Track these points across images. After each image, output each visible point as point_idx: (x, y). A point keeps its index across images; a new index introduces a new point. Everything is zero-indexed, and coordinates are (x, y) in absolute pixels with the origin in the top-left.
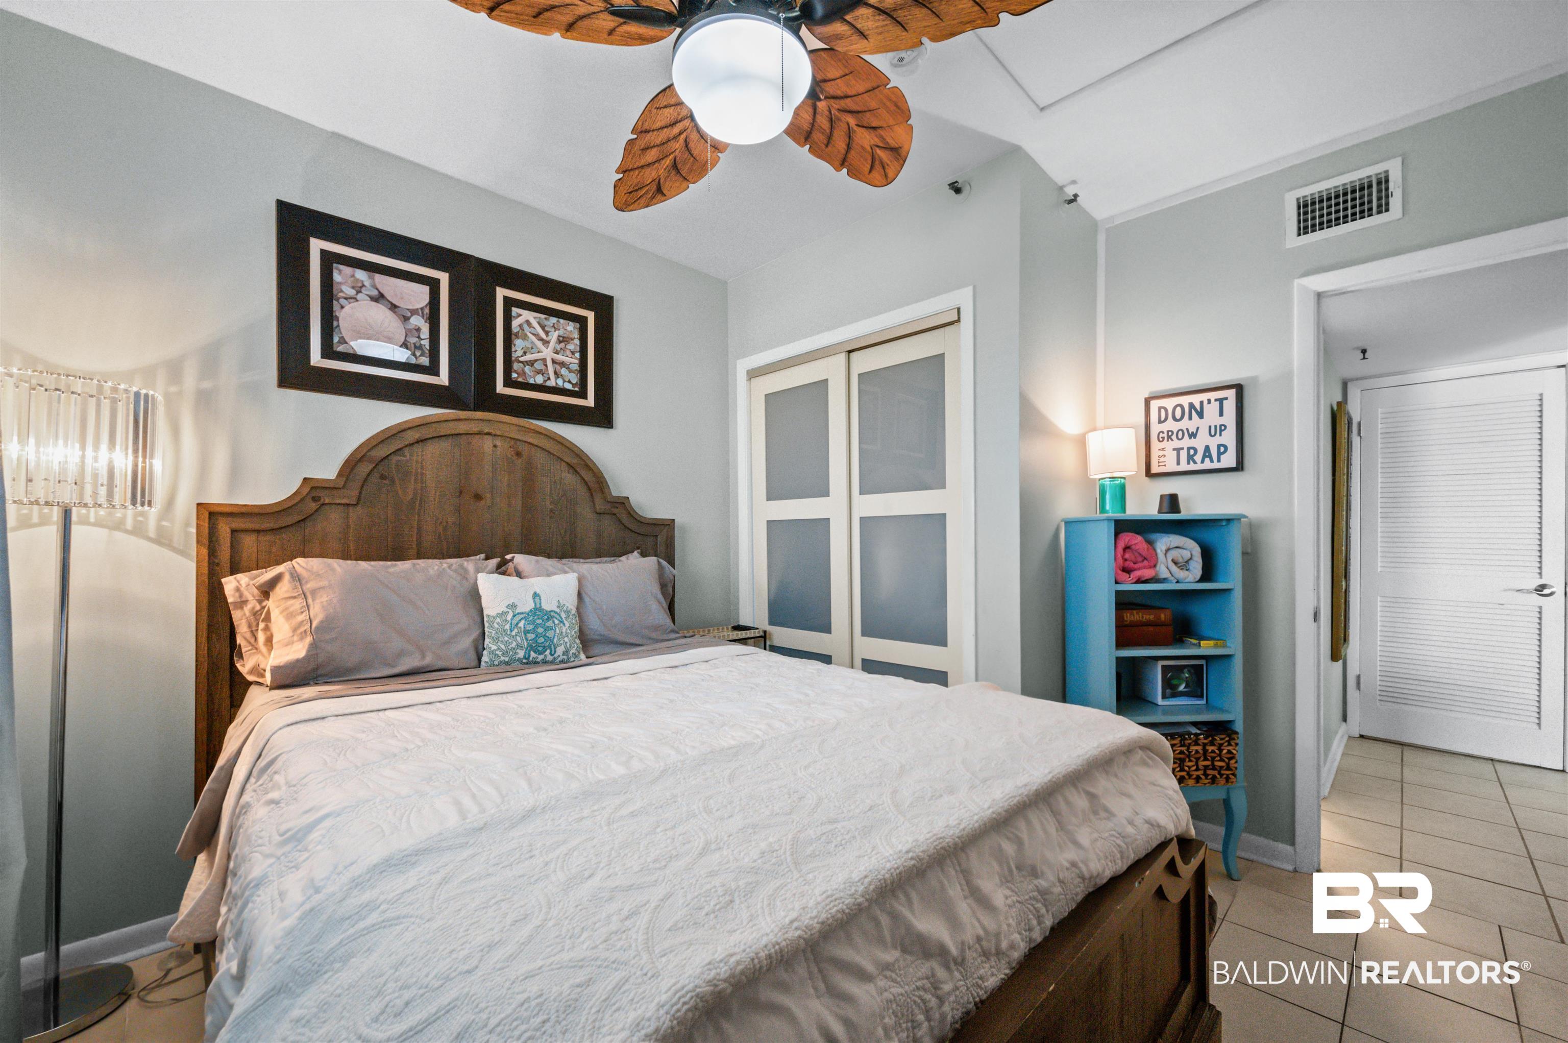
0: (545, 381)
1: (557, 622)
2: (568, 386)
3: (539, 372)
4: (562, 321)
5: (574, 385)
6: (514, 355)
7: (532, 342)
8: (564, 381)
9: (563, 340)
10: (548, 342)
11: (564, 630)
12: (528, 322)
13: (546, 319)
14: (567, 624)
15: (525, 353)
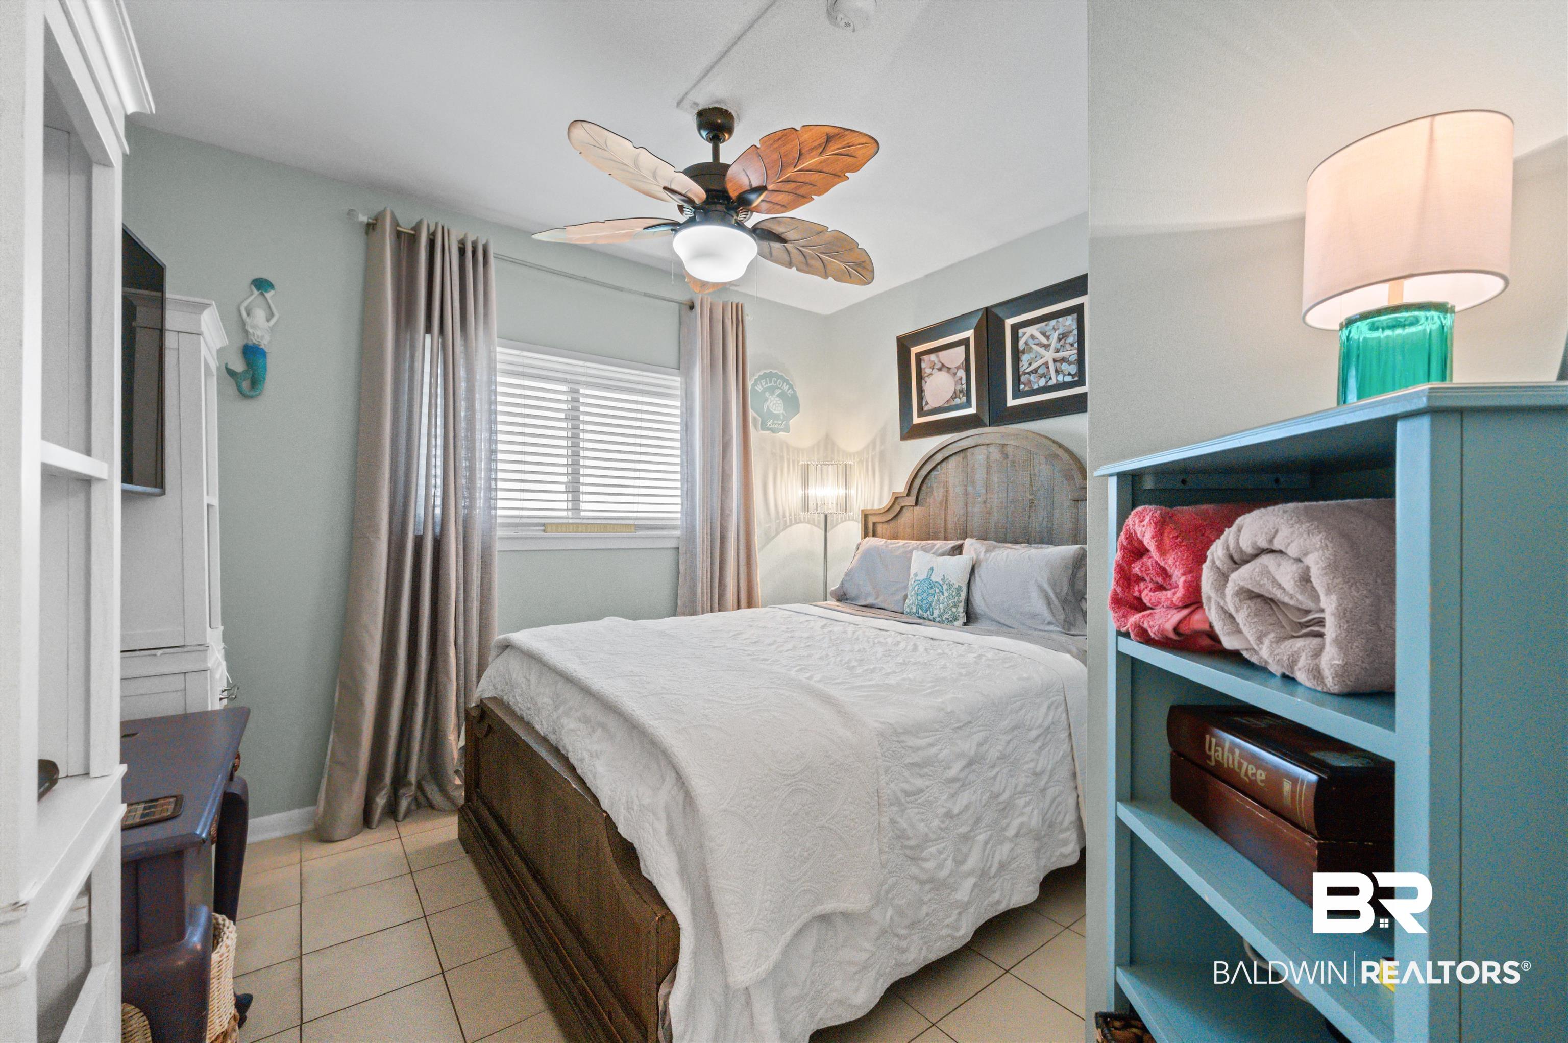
0: (1047, 382)
1: (937, 591)
2: (1068, 379)
3: (1044, 375)
4: (1060, 319)
5: (1073, 376)
6: (1022, 370)
7: (1037, 352)
8: (1064, 375)
9: (1063, 337)
10: (1049, 345)
11: (941, 598)
12: (1032, 337)
13: (1046, 325)
14: (946, 594)
15: (1030, 364)
